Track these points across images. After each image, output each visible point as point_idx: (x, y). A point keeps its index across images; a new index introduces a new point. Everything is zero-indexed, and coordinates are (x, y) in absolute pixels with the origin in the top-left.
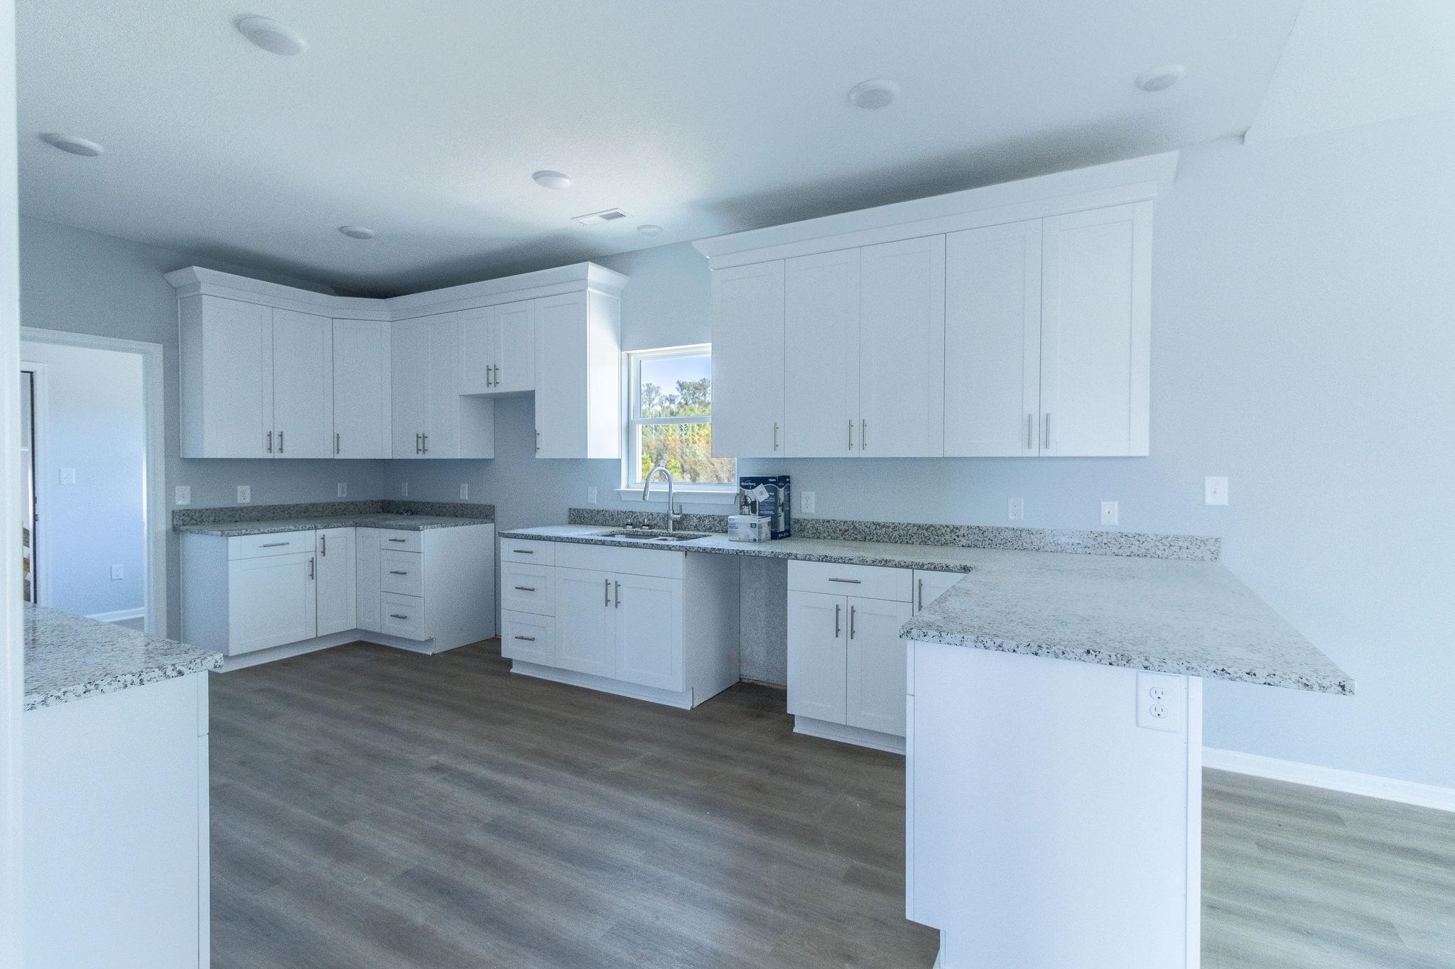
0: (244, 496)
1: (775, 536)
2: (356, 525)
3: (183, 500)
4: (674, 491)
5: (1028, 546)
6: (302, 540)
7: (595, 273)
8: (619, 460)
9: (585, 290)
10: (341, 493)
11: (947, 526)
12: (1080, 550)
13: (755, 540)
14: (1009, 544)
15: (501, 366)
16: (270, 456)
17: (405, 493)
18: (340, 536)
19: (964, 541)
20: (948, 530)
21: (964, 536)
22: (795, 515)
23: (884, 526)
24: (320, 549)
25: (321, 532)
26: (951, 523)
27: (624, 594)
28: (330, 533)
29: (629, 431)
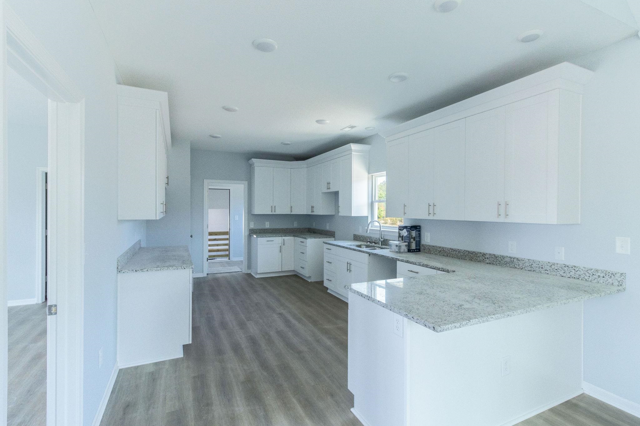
0: (267, 225)
1: (410, 251)
2: (294, 236)
3: (252, 226)
4: (382, 229)
5: (517, 266)
6: (278, 240)
7: (354, 146)
8: (368, 217)
9: (352, 153)
10: (296, 225)
11: (481, 253)
12: (542, 272)
13: (397, 252)
14: (508, 265)
15: (331, 182)
16: (271, 213)
17: (314, 226)
18: (289, 239)
19: (488, 261)
20: (481, 255)
21: (488, 258)
22: (423, 242)
23: (454, 251)
24: (283, 243)
25: (283, 238)
26: (482, 251)
27: (353, 268)
28: (286, 238)
29: (372, 205)
